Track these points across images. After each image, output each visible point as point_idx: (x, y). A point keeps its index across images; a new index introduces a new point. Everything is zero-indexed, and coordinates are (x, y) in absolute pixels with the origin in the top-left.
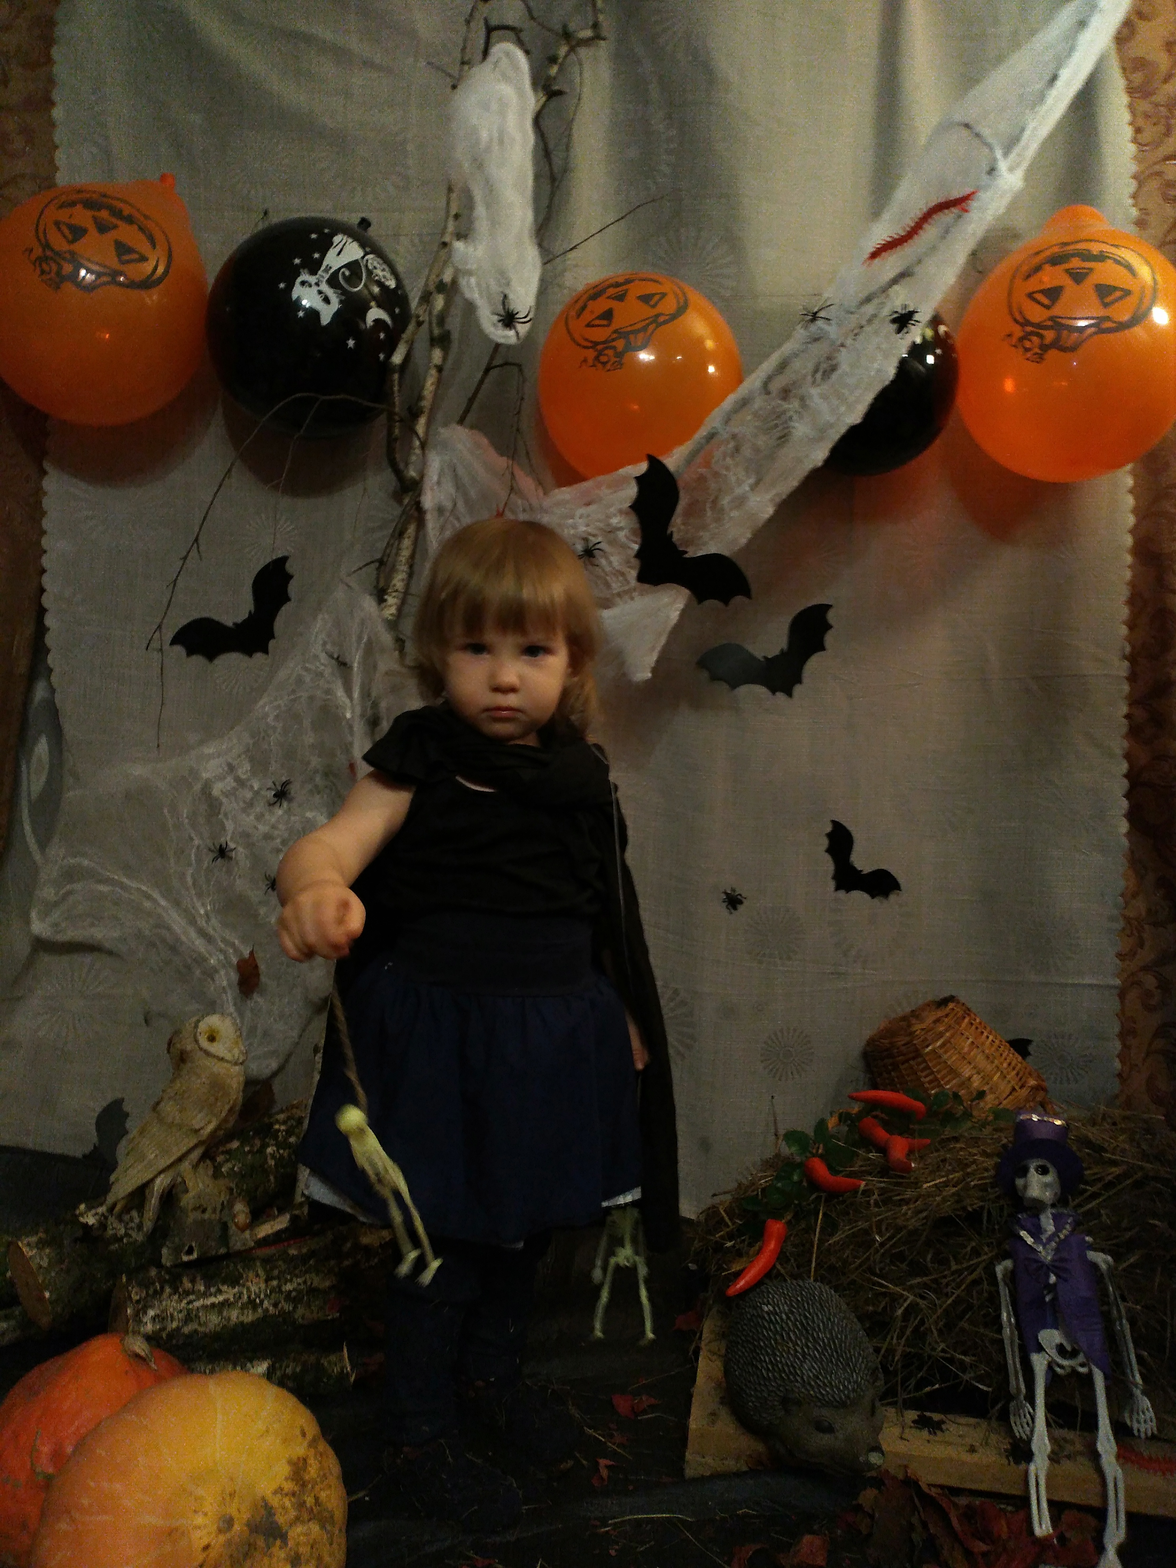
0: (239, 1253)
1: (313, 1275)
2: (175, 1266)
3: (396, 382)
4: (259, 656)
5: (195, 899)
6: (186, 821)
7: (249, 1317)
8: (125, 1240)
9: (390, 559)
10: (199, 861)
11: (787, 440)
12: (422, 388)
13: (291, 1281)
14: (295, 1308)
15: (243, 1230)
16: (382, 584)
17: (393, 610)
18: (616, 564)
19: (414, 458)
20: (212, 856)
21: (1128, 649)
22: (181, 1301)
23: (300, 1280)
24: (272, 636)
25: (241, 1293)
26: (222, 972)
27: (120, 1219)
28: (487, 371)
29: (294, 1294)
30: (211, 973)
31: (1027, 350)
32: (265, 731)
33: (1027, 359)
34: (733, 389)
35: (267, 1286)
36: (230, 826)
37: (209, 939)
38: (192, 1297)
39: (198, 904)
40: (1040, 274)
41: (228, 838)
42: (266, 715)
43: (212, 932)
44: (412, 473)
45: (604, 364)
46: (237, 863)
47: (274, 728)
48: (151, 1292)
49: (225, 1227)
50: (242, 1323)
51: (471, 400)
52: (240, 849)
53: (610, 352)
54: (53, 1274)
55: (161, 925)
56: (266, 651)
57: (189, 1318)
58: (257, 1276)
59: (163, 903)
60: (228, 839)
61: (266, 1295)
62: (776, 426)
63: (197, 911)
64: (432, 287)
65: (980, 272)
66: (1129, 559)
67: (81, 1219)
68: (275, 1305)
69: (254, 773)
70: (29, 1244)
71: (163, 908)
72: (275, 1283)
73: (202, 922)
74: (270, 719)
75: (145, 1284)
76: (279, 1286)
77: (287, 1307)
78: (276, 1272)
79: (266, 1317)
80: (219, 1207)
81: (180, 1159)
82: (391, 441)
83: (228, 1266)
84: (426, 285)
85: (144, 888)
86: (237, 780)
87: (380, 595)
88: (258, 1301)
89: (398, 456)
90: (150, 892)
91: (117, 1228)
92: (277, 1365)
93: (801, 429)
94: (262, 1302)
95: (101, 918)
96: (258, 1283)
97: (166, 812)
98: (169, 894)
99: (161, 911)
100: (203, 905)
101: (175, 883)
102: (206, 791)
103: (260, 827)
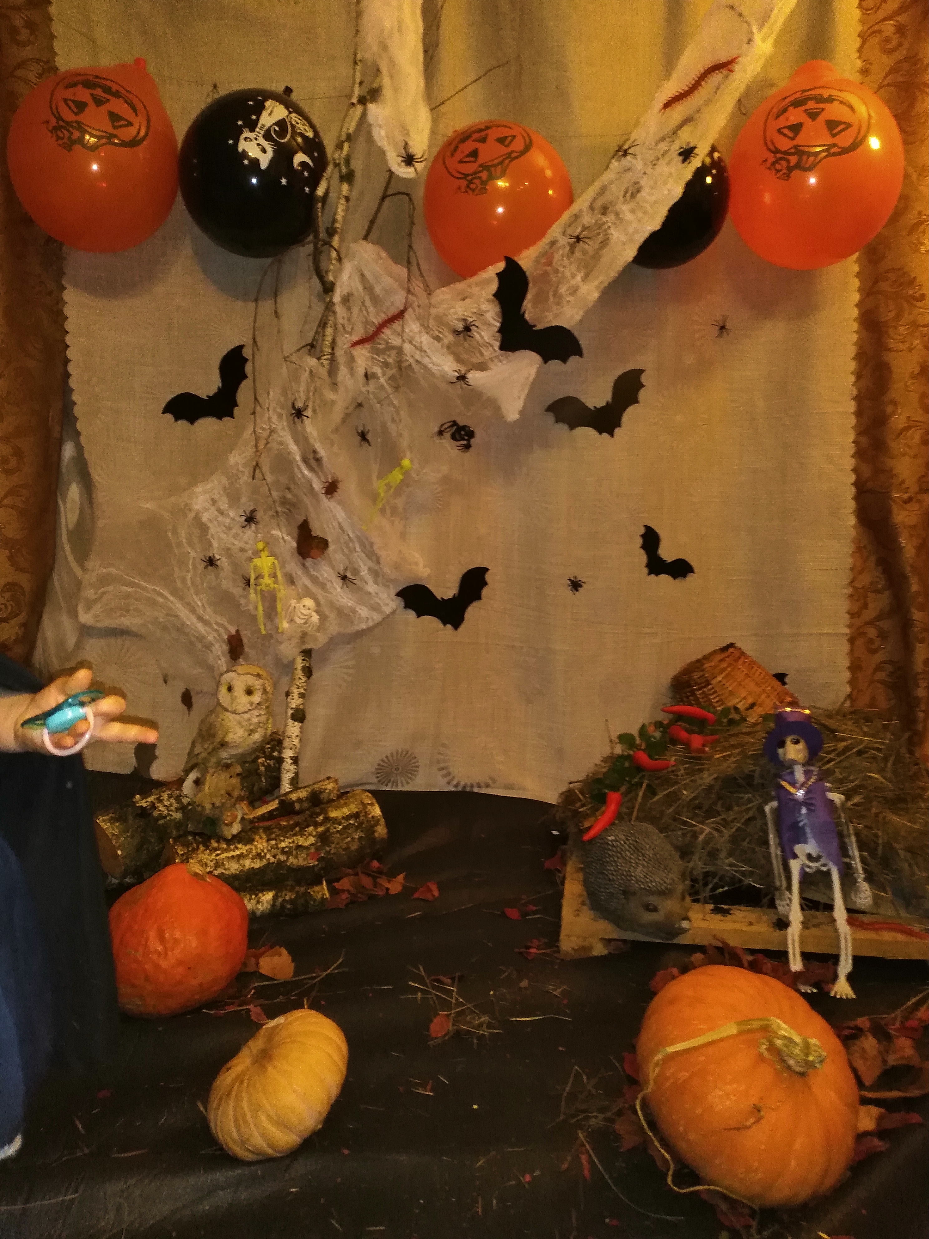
1: (299, 837)
3: (320, 210)
4: (227, 419)
5: (194, 596)
6: (184, 540)
7: (257, 864)
8: (168, 818)
10: (195, 568)
11: (607, 244)
12: (335, 214)
13: (284, 841)
14: (288, 858)
18: (486, 338)
19: (332, 267)
20: (204, 564)
21: (855, 392)
22: (211, 854)
23: (290, 841)
24: (236, 405)
25: (251, 849)
26: (217, 646)
28: (383, 198)
29: (287, 849)
30: (208, 647)
31: (778, 171)
32: (237, 475)
33: (778, 178)
34: (567, 207)
35: (268, 845)
36: (215, 543)
37: (206, 623)
38: (218, 852)
40: (787, 113)
41: (215, 552)
42: (237, 464)
43: (207, 617)
44: (331, 277)
45: (473, 190)
48: (190, 849)
50: (253, 868)
51: (372, 222)
52: (224, 559)
53: (477, 181)
54: (123, 839)
55: (171, 614)
56: (232, 416)
57: (217, 865)
58: (261, 838)
59: (171, 598)
61: (268, 850)
62: (599, 234)
63: (196, 603)
64: (343, 138)
65: (744, 114)
66: (855, 326)
67: (138, 805)
68: (274, 856)
69: (229, 505)
70: (104, 821)
71: (172, 602)
72: (273, 842)
73: (200, 612)
74: (240, 467)
75: (186, 845)
76: (276, 844)
77: (283, 858)
78: (273, 836)
79: (269, 864)
82: (317, 254)
84: (340, 135)
85: (157, 588)
86: (219, 510)
88: (263, 854)
89: (321, 265)
90: (161, 591)
91: (162, 810)
92: (279, 894)
93: (616, 234)
94: (265, 854)
95: (128, 611)
96: (262, 842)
97: (170, 534)
98: (175, 592)
99: (171, 604)
100: (200, 600)
101: (179, 584)
102: (197, 518)
103: (236, 542)
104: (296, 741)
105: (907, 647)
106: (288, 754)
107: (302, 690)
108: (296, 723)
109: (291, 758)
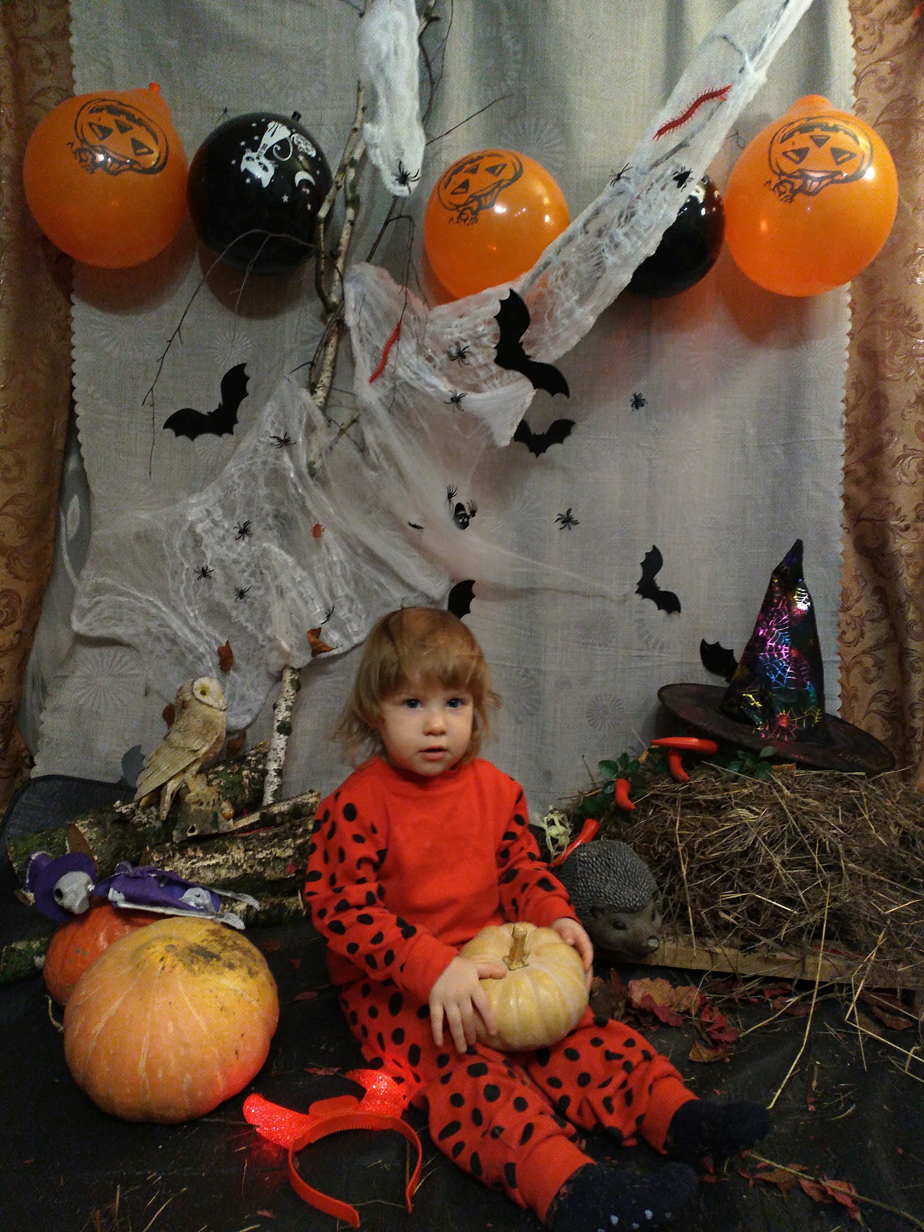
0: (225, 834)
1: (277, 849)
2: (182, 842)
3: (322, 231)
4: (225, 435)
5: (187, 607)
6: (178, 551)
7: (233, 875)
8: (148, 825)
9: (320, 361)
10: (188, 580)
11: (601, 267)
12: (340, 237)
13: (262, 852)
14: (265, 870)
15: (228, 819)
16: (313, 381)
17: (322, 400)
19: (334, 288)
20: (198, 575)
22: (187, 862)
23: (267, 852)
24: (235, 421)
25: (228, 859)
26: (208, 657)
27: (143, 811)
28: (386, 223)
29: (264, 861)
30: (200, 658)
31: (782, 193)
32: (232, 487)
33: (782, 200)
34: (561, 232)
35: (245, 855)
36: (209, 555)
37: (198, 634)
38: (194, 860)
39: (189, 610)
40: (793, 138)
42: (233, 476)
43: (199, 629)
44: (334, 299)
45: (464, 220)
46: (215, 581)
47: (238, 484)
48: (166, 856)
49: (216, 816)
50: (229, 878)
51: (375, 245)
52: (217, 570)
53: (468, 212)
54: (100, 844)
55: (164, 624)
56: (231, 432)
57: (192, 874)
58: (239, 848)
59: (164, 609)
60: (208, 563)
61: (245, 861)
62: (593, 256)
63: (188, 614)
64: (347, 161)
67: (117, 810)
68: (251, 867)
69: (224, 517)
70: (82, 825)
71: (165, 613)
72: (251, 853)
73: (192, 623)
74: (235, 478)
75: (162, 852)
76: (254, 855)
77: (260, 869)
78: (251, 846)
79: (245, 874)
80: (211, 803)
81: (184, 771)
82: (318, 274)
83: (218, 842)
84: (343, 160)
85: (151, 599)
86: (214, 522)
87: (312, 389)
88: (239, 864)
89: (323, 286)
90: (155, 602)
91: (141, 817)
93: (610, 258)
94: (242, 865)
95: (121, 620)
96: (239, 853)
97: (164, 546)
98: (167, 602)
99: (163, 615)
100: (193, 611)
101: (172, 594)
102: (191, 530)
103: (231, 555)
104: (281, 754)
105: (904, 678)
106: (273, 766)
107: (289, 703)
108: (282, 736)
109: (275, 770)
